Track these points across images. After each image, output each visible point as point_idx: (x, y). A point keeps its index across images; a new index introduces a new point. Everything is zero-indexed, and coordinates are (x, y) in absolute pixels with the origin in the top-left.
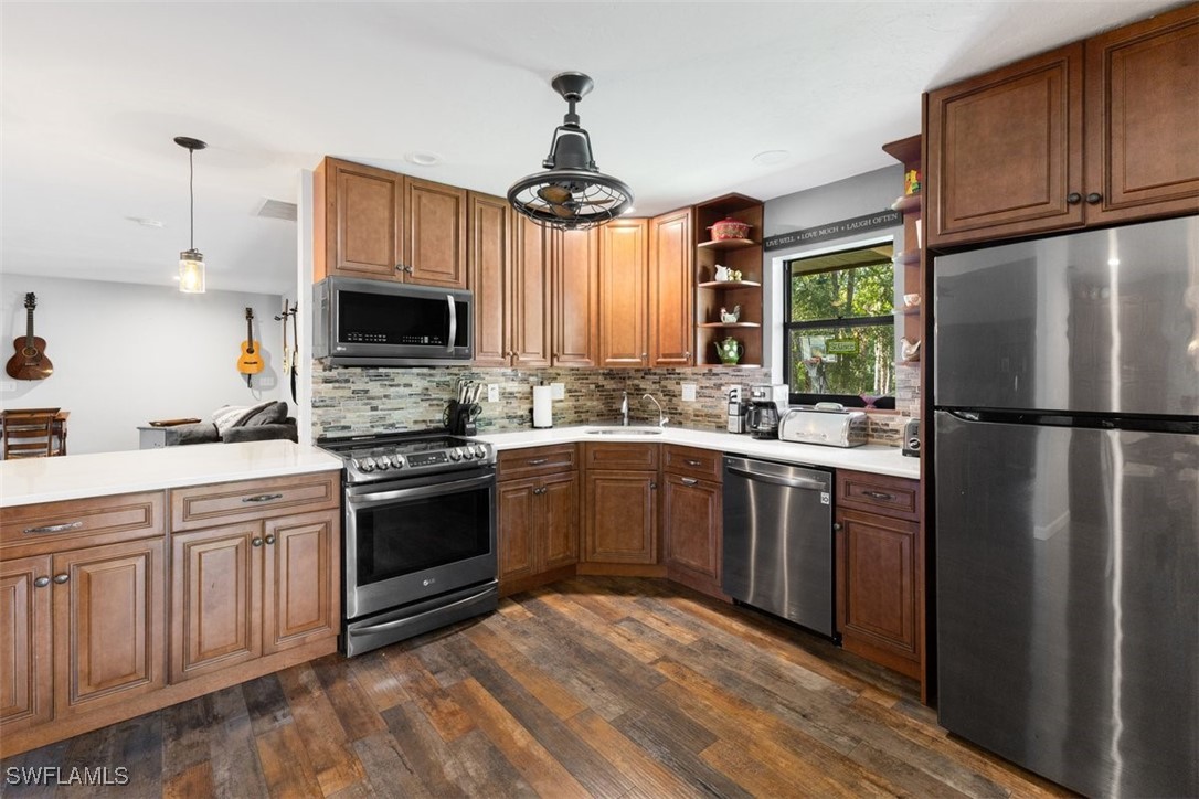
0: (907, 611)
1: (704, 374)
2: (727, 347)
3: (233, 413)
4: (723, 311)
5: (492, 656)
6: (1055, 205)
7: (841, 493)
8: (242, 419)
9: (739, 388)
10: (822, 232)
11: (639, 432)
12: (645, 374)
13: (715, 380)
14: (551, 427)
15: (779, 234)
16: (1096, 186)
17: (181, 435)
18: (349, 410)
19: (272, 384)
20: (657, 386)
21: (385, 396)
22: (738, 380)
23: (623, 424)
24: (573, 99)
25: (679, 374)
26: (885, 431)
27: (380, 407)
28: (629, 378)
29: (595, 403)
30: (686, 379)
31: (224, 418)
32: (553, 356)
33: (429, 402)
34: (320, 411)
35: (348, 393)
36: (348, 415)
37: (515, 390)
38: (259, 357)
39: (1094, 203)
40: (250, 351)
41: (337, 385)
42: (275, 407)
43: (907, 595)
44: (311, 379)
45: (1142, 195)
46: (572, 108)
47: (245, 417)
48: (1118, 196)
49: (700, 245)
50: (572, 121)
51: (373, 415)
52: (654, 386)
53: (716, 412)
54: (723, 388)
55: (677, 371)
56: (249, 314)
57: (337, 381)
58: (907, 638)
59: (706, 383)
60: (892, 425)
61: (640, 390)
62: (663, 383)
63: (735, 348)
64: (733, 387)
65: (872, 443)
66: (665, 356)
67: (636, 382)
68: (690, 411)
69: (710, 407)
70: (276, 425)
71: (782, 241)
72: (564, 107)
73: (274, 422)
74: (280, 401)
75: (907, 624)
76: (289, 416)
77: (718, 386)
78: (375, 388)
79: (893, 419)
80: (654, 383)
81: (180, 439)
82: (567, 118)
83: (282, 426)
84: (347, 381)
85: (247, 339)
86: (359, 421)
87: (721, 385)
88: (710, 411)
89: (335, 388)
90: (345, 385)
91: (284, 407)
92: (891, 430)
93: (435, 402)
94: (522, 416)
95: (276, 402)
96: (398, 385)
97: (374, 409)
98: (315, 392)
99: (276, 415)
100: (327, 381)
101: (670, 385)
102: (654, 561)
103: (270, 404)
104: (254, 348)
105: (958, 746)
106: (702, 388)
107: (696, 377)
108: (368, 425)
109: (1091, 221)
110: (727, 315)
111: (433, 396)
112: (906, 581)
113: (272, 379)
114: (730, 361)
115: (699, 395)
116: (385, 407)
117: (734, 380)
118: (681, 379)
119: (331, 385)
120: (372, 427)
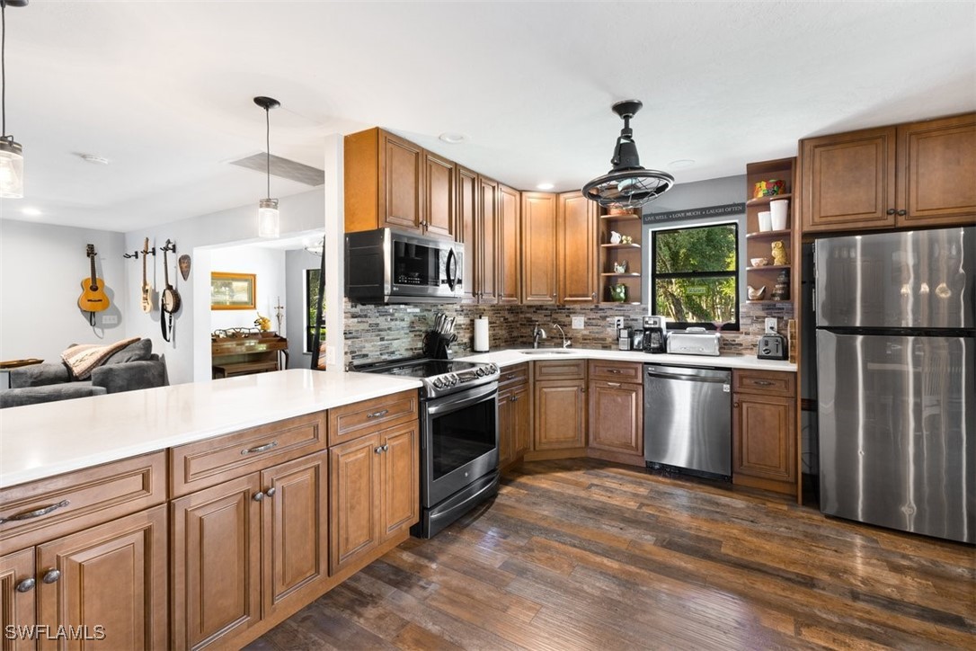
0: (783, 452)
1: (591, 309)
2: (618, 290)
3: (89, 352)
4: (616, 264)
5: (532, 521)
6: (879, 214)
7: (737, 384)
8: (102, 358)
9: (622, 318)
10: (689, 214)
11: (552, 352)
12: (538, 309)
13: (601, 314)
14: (488, 352)
15: (654, 212)
16: (901, 207)
17: (32, 376)
18: (366, 341)
19: (116, 322)
20: (549, 319)
21: (389, 329)
22: (622, 313)
23: (533, 347)
24: (627, 118)
25: (569, 309)
26: (733, 345)
27: (386, 338)
28: (522, 312)
29: (504, 332)
30: (574, 313)
31: (79, 356)
32: (499, 295)
33: (414, 333)
34: (349, 342)
35: (366, 326)
36: (366, 345)
37: (462, 322)
38: (103, 294)
39: (901, 215)
40: (94, 288)
41: (360, 319)
42: (140, 344)
43: (783, 442)
44: (343, 315)
45: (926, 213)
46: (627, 124)
47: (105, 355)
48: (913, 213)
49: (603, 217)
50: (627, 132)
51: (382, 345)
52: (545, 319)
53: (601, 336)
54: (608, 319)
55: (567, 307)
56: (91, 252)
57: (360, 316)
58: (783, 469)
59: (592, 315)
60: (738, 341)
61: (532, 321)
62: (554, 316)
63: (623, 291)
64: (617, 318)
65: (726, 353)
66: (571, 296)
67: (528, 315)
68: (579, 335)
69: (597, 333)
70: (144, 362)
71: (657, 218)
72: (620, 123)
73: (140, 358)
74: (143, 338)
75: (783, 460)
76: (153, 352)
77: (604, 318)
78: (383, 322)
79: (738, 337)
80: (546, 316)
81: (30, 381)
82: (623, 131)
83: (149, 362)
84: (366, 316)
85: (90, 276)
86: (372, 349)
87: (607, 317)
88: (597, 336)
89: (359, 322)
90: (364, 319)
91: (148, 344)
92: (737, 344)
93: (418, 333)
94: (465, 343)
95: (139, 339)
96: (396, 320)
97: (382, 339)
98: (347, 326)
99: (142, 352)
100: (354, 316)
101: (562, 318)
102: (583, 445)
103: (133, 341)
104: (98, 285)
105: (835, 522)
106: (590, 319)
107: (584, 311)
108: (379, 353)
109: (899, 225)
110: (619, 268)
111: (417, 328)
112: (782, 435)
113: (116, 317)
114: (620, 299)
115: (586, 324)
116: (390, 337)
117: (617, 313)
118: (571, 312)
119: (356, 320)
120: (381, 354)
